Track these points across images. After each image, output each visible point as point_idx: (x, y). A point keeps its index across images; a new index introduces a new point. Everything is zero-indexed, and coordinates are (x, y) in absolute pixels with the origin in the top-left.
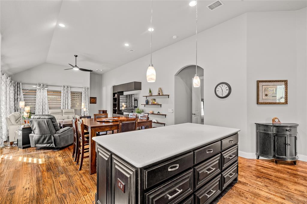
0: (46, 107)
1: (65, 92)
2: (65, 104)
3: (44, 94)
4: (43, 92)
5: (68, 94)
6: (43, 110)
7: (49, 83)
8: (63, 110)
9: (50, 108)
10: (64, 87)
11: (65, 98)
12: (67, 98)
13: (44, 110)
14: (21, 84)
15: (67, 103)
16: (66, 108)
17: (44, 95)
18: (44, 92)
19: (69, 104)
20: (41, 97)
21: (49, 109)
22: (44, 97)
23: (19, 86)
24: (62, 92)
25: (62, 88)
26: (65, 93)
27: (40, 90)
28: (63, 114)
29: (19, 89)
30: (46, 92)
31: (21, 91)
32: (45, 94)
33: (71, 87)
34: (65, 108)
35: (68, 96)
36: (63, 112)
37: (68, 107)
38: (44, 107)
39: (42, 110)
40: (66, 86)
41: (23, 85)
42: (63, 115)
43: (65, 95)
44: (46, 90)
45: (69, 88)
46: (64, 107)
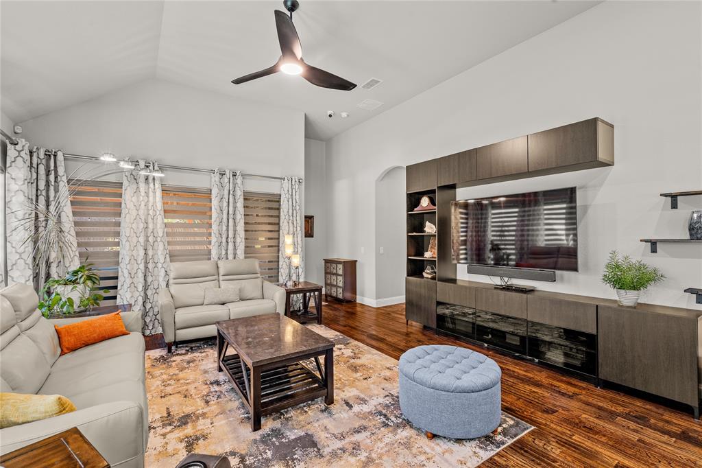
0: (160, 253)
1: (226, 192)
2: (224, 240)
3: (151, 199)
4: (147, 194)
5: (235, 203)
6: (146, 263)
7: (169, 160)
8: (221, 263)
9: (173, 257)
10: (222, 174)
11: (225, 216)
12: (231, 216)
13: (151, 266)
14: (60, 156)
15: (231, 235)
16: (231, 256)
17: (150, 204)
18: (151, 194)
19: (238, 240)
20: (141, 212)
21: (168, 259)
22: (151, 212)
23: (52, 168)
24: (215, 192)
25: (216, 177)
26: (226, 196)
27: (135, 186)
28: (221, 278)
29: (52, 178)
30: (159, 193)
31: (64, 187)
32: (155, 202)
33: (244, 176)
34: (227, 253)
35: (235, 208)
36: (222, 271)
37: (235, 249)
38: (150, 253)
39: (142, 266)
40: (227, 173)
41: (70, 163)
42: (221, 282)
43: (225, 204)
44: (157, 185)
45: (239, 180)
46: (224, 252)
